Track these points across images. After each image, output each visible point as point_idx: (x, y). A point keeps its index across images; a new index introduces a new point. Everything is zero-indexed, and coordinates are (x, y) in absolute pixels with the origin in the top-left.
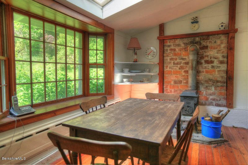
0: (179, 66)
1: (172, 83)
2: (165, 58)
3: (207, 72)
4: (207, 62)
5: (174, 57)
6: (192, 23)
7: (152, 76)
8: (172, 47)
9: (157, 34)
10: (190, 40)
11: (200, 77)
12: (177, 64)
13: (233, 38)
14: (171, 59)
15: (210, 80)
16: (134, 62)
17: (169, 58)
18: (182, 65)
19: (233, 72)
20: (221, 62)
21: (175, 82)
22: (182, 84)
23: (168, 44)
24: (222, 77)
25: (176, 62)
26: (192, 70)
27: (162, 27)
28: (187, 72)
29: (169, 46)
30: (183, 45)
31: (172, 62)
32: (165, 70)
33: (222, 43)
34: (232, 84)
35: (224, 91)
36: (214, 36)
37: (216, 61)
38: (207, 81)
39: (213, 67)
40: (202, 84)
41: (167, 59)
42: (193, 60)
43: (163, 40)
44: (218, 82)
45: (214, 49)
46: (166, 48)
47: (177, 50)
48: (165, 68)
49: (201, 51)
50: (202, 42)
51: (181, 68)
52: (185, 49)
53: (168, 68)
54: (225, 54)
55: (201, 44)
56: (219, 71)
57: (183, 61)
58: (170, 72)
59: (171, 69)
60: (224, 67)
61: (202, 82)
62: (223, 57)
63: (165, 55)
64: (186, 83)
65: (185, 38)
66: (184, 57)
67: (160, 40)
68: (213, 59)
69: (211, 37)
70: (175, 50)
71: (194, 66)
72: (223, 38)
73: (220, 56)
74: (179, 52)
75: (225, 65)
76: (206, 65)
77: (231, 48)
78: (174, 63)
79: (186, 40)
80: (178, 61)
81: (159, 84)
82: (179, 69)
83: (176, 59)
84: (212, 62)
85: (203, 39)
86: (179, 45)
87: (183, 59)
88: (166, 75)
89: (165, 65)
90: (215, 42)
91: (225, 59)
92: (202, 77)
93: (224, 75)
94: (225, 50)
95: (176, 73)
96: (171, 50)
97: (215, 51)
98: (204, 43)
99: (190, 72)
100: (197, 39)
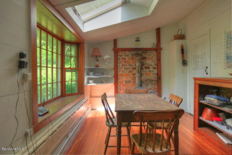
0: (128, 70)
1: (124, 82)
2: (118, 64)
3: (146, 74)
4: (146, 68)
5: (125, 64)
6: (136, 41)
7: (108, 78)
8: (123, 57)
9: (112, 46)
10: (135, 52)
11: (142, 78)
12: (127, 69)
13: (160, 53)
14: (122, 65)
15: (148, 80)
16: (96, 67)
17: (121, 64)
18: (130, 69)
19: (161, 74)
20: (154, 68)
21: (126, 82)
22: (131, 83)
23: (121, 54)
24: (155, 77)
25: (126, 67)
26: (138, 73)
27: (115, 41)
28: (134, 74)
29: (121, 56)
30: (131, 56)
31: (124, 67)
32: (119, 73)
33: (154, 56)
34: (161, 82)
35: (156, 87)
36: (149, 51)
37: (151, 67)
38: (146, 81)
39: (150, 71)
40: (144, 82)
41: (120, 65)
42: (138, 67)
43: (116, 51)
44: (153, 81)
45: (150, 59)
46: (119, 57)
47: (127, 59)
48: (118, 71)
49: (142, 60)
50: (142, 54)
51: (130, 72)
52: (133, 59)
53: (121, 71)
54: (156, 63)
55: (142, 55)
56: (153, 74)
57: (131, 67)
58: (122, 75)
59: (123, 73)
60: (156, 71)
61: (144, 81)
62: (155, 65)
63: (118, 62)
64: (133, 82)
65: (132, 51)
66: (132, 64)
67: (114, 51)
68: (149, 66)
69: (148, 51)
70: (125, 59)
71: (140, 70)
72: (154, 52)
73: (153, 64)
74: (128, 60)
75: (156, 70)
76: (146, 70)
77: (159, 59)
78: (125, 68)
79: (133, 53)
80: (128, 66)
81: (114, 84)
82: (129, 72)
83: (126, 65)
84: (149, 68)
85: (143, 53)
86: (128, 55)
87: (131, 65)
88: (119, 77)
89: (118, 70)
90: (150, 55)
91: (156, 66)
92: (143, 78)
93: (156, 76)
94: (156, 60)
95: (126, 75)
96: (123, 58)
97: (151, 60)
98: (144, 55)
99: (137, 75)
100: (140, 52)
